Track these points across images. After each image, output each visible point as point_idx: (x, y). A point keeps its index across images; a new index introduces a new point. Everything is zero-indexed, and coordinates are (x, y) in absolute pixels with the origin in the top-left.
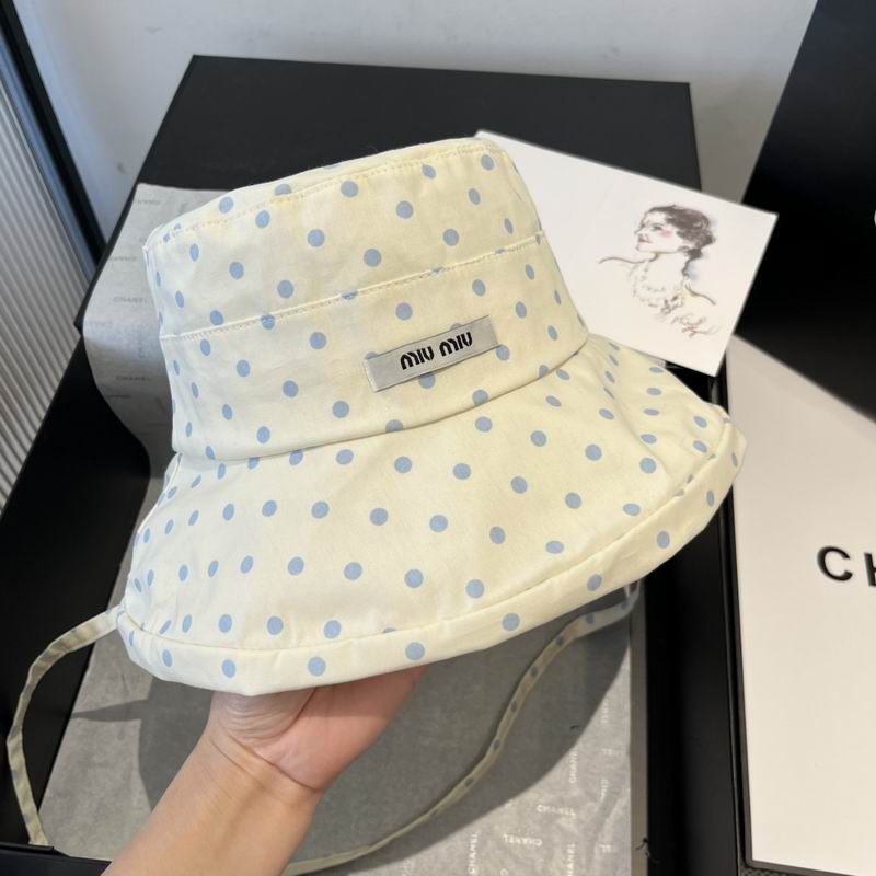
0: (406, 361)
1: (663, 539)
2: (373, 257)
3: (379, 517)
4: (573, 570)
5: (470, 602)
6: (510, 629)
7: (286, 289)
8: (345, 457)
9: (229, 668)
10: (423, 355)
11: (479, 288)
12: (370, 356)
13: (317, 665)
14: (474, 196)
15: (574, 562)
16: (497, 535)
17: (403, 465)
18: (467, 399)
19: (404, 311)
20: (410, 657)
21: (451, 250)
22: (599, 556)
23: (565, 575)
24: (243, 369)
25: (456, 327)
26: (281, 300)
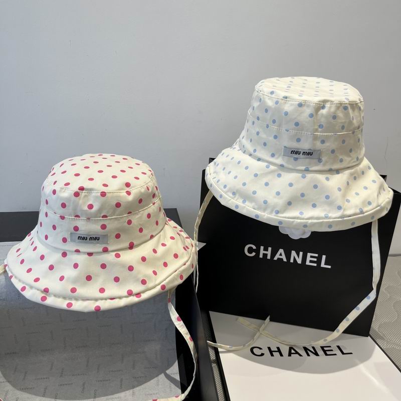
0: (293, 152)
1: (330, 226)
2: (297, 124)
3: (267, 184)
4: (302, 221)
5: (274, 214)
6: (279, 224)
7: (274, 121)
8: (268, 167)
9: (221, 196)
10: (297, 153)
11: (323, 142)
12: (285, 147)
13: (237, 206)
14: (334, 117)
15: (303, 219)
16: (289, 203)
17: (279, 175)
18: (303, 168)
19: (298, 140)
20: (255, 216)
21: (320, 130)
22: (310, 221)
23: (299, 221)
24: (258, 133)
25: (310, 149)
26: (272, 123)
